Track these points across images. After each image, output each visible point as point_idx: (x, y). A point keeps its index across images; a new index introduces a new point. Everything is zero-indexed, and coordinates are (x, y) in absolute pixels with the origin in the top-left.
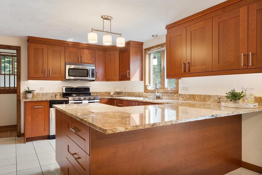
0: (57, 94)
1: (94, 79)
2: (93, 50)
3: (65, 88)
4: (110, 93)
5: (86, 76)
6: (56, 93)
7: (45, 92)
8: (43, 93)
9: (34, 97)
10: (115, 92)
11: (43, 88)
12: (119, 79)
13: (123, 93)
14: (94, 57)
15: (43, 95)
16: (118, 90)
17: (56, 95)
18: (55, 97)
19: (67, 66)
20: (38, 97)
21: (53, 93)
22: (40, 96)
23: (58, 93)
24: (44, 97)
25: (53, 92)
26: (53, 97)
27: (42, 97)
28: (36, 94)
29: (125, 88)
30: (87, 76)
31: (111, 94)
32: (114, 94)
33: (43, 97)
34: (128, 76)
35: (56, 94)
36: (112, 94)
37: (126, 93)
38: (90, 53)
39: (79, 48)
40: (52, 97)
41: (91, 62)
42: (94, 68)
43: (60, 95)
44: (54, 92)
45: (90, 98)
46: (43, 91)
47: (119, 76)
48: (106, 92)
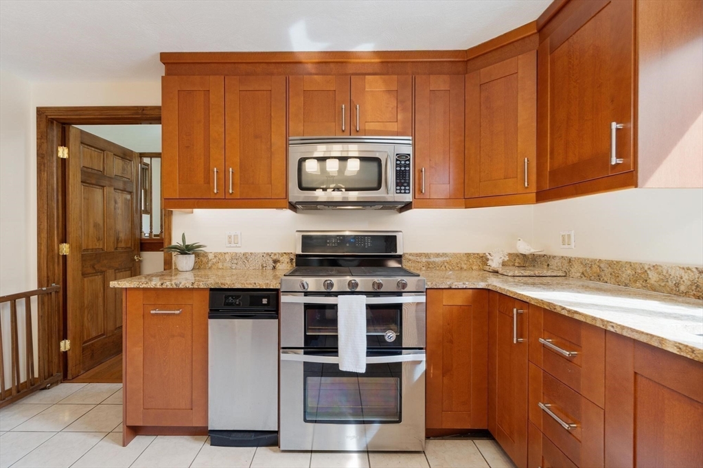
0: (281, 259)
1: (408, 198)
2: (407, 74)
3: (303, 236)
4: (488, 260)
5: (375, 185)
6: (275, 254)
7: (241, 250)
8: (236, 254)
9: (210, 265)
10: (510, 254)
11: (236, 236)
12: (537, 193)
13: (553, 263)
14: (409, 103)
15: (235, 261)
16: (524, 248)
17: (275, 262)
18: (274, 267)
19: (292, 149)
20: (220, 265)
21: (268, 254)
22: (225, 264)
23: (282, 254)
24: (238, 267)
25: (266, 252)
26: (268, 268)
27: (231, 268)
28: (215, 257)
29: (566, 240)
30: (378, 188)
31: (490, 263)
32: (504, 264)
33: (234, 267)
34: (614, 161)
35: (275, 258)
36: (495, 263)
37: (570, 260)
38: (389, 92)
39: (346, 74)
40: (263, 267)
41: (394, 127)
42: (408, 150)
43: (288, 260)
44: (270, 251)
45: (380, 285)
46: (236, 247)
47: (534, 177)
48: (468, 255)
